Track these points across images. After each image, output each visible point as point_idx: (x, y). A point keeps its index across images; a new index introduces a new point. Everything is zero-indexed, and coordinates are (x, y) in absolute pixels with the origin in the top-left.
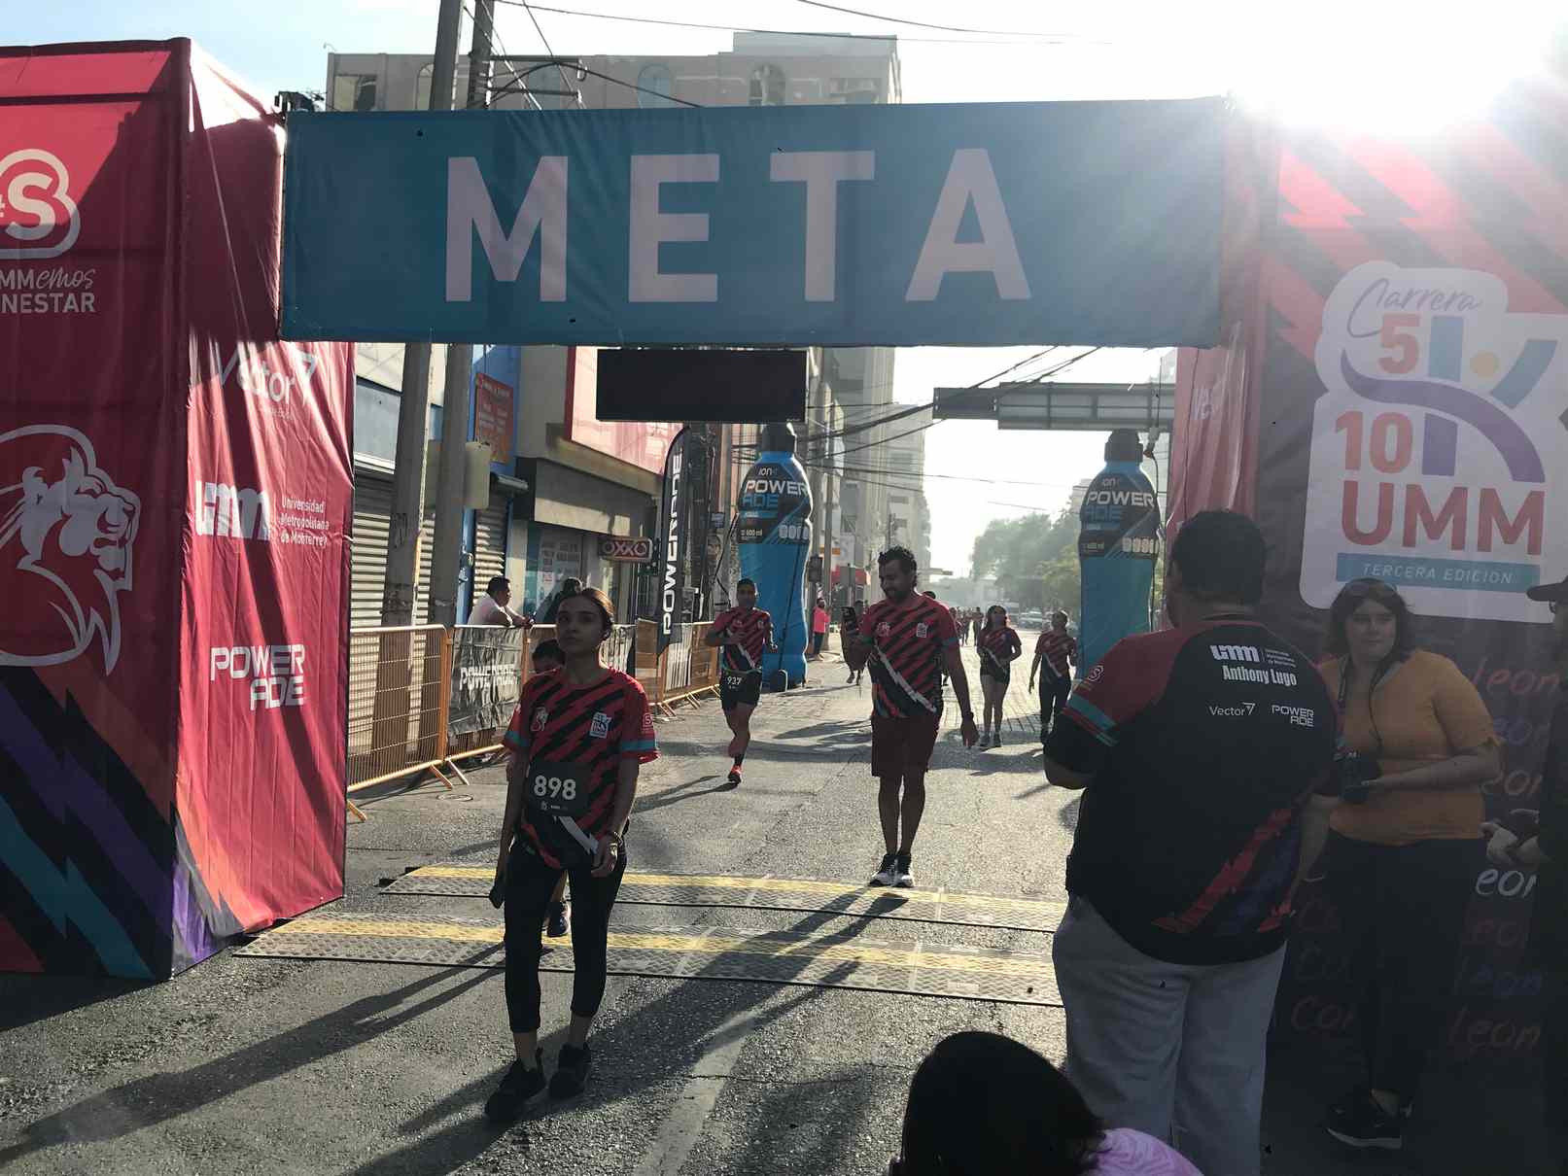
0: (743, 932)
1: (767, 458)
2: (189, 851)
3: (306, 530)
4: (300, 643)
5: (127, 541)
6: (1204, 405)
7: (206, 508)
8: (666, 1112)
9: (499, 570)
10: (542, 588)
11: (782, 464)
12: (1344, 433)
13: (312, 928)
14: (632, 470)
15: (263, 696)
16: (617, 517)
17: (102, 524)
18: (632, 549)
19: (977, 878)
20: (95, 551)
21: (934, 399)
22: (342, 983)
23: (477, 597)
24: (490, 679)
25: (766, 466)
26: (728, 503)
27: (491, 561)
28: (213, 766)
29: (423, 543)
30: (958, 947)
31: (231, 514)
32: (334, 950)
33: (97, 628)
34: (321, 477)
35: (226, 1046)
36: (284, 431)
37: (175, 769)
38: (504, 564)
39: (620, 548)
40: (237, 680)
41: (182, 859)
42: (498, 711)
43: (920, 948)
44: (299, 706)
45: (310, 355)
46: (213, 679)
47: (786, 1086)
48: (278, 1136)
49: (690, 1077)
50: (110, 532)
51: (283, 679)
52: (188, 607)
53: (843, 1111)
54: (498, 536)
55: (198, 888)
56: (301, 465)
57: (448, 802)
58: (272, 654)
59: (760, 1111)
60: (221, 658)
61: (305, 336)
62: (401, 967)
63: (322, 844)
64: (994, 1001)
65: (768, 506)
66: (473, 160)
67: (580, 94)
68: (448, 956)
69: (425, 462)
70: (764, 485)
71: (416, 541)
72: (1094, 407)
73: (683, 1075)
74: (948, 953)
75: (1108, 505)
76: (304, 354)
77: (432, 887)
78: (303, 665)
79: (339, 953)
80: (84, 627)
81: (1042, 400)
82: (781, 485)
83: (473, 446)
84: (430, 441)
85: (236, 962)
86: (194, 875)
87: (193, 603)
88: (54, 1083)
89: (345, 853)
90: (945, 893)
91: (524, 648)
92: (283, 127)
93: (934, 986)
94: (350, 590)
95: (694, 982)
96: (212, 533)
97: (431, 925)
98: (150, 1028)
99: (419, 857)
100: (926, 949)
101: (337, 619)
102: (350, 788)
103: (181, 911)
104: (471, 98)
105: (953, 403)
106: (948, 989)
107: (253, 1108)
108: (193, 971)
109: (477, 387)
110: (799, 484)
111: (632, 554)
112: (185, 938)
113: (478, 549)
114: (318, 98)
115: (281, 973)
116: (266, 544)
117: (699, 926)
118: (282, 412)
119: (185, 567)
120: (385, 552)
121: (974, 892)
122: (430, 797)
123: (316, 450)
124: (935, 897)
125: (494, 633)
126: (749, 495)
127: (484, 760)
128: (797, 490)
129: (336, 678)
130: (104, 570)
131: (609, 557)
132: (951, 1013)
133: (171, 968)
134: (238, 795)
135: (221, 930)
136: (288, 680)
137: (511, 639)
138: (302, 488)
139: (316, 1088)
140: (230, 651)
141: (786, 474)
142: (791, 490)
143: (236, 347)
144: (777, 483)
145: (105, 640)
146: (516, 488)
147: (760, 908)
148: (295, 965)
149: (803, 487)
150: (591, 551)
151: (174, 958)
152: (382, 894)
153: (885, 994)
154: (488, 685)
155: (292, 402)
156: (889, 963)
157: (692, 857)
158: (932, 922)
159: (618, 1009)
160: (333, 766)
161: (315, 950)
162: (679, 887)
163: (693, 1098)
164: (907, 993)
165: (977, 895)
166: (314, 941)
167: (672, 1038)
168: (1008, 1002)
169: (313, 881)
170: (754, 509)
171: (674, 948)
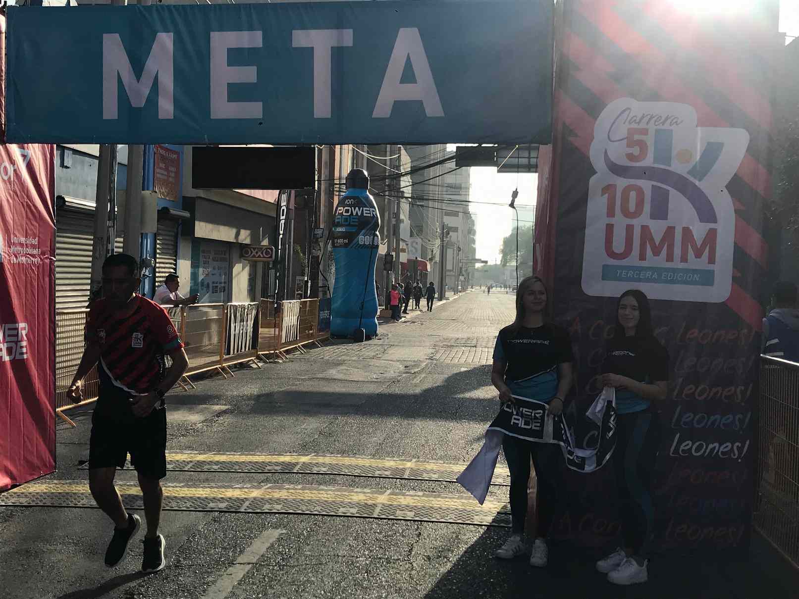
0: (288, 487)
3: (26, 255)
4: (24, 322)
8: (214, 582)
9: (172, 268)
10: (203, 279)
11: (360, 196)
12: (607, 195)
13: (34, 489)
18: (263, 255)
19: (440, 453)
21: (456, 153)
27: (167, 263)
30: (412, 492)
32: (44, 501)
36: (11, 197)
38: (175, 265)
39: (254, 252)
43: (388, 493)
44: (24, 359)
45: (26, 151)
49: (233, 564)
51: (13, 345)
53: (312, 579)
54: (171, 247)
56: (23, 217)
58: (6, 328)
59: (267, 580)
62: (82, 509)
63: (41, 440)
65: (351, 223)
70: (349, 210)
73: (229, 563)
74: (404, 495)
76: (22, 150)
78: (26, 335)
79: (47, 502)
81: (526, 154)
82: (359, 210)
83: (148, 191)
89: (55, 444)
90: (418, 462)
92: (4, 16)
93: (388, 513)
94: (55, 291)
95: (251, 515)
100: (391, 494)
101: (48, 308)
102: (58, 410)
105: (467, 156)
106: (396, 515)
109: (155, 153)
111: (262, 256)
113: (158, 256)
115: (11, 514)
117: (261, 484)
118: (9, 186)
120: (90, 259)
121: (434, 461)
123: (30, 207)
124: (409, 465)
128: (370, 213)
129: (48, 342)
131: (246, 258)
132: (394, 528)
136: (17, 344)
138: (23, 229)
139: (21, 573)
142: (366, 213)
144: (357, 208)
146: (184, 217)
147: (302, 473)
148: (20, 510)
149: (374, 211)
150: (235, 255)
152: (78, 469)
153: (359, 519)
155: (16, 180)
156: (366, 501)
157: (271, 444)
158: (402, 479)
159: (202, 530)
160: (46, 395)
161: (33, 501)
162: (256, 462)
163: (231, 574)
164: (371, 518)
165: (434, 463)
166: (34, 496)
167: (229, 544)
168: (429, 522)
169: (36, 461)
170: (342, 226)
171: (244, 496)
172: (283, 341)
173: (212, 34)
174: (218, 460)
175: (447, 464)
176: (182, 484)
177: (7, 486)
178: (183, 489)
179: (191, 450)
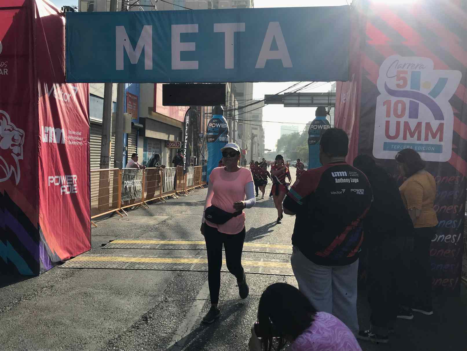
1: (215, 116)
2: (44, 237)
3: (76, 141)
4: (75, 174)
5: (21, 145)
6: (344, 98)
7: (45, 134)
8: (188, 310)
9: (135, 151)
10: (148, 157)
11: (220, 118)
12: (386, 106)
13: (82, 259)
14: (175, 121)
15: (64, 190)
16: (170, 135)
17: (13, 139)
18: (175, 145)
19: (279, 239)
20: (11, 148)
21: (265, 98)
22: (91, 275)
23: (129, 160)
24: (133, 184)
25: (215, 119)
26: (204, 130)
27: (133, 149)
28: (50, 212)
29: (112, 144)
30: (274, 260)
31: (53, 135)
33: (13, 170)
34: (80, 124)
35: (57, 294)
36: (68, 111)
37: (39, 213)
38: (136, 150)
39: (171, 145)
40: (56, 186)
41: (42, 240)
42: (136, 194)
43: (262, 260)
44: (75, 193)
45: (75, 87)
46: (49, 185)
47: (223, 302)
48: (73, 320)
50: (16, 142)
51: (71, 186)
52: (41, 164)
54: (134, 141)
55: (47, 248)
56: (74, 121)
57: (122, 221)
58: (67, 178)
60: (52, 179)
61: (74, 81)
62: (109, 269)
63: (84, 234)
64: (284, 275)
65: (216, 131)
66: (123, 26)
67: (156, 7)
68: (123, 266)
69: (111, 119)
70: (214, 125)
71: (110, 143)
72: (312, 100)
73: (193, 299)
74: (270, 262)
75: (317, 129)
76: (73, 87)
77: (117, 246)
78: (76, 181)
79: (90, 266)
80: (9, 171)
81: (297, 98)
82: (219, 124)
83: (126, 114)
84: (113, 113)
85: (59, 270)
86: (46, 245)
87: (42, 163)
88: (5, 307)
89: (91, 237)
90: (270, 244)
91: (143, 175)
92: (64, 17)
93: (266, 271)
94: (90, 158)
95: (196, 272)
96: (47, 142)
97: (117, 257)
98: (33, 290)
99: (114, 237)
101: (86, 167)
102: (92, 218)
103: (42, 255)
104: (122, 8)
105: (270, 99)
106: (271, 272)
107: (66, 312)
108: (46, 273)
109: (127, 96)
110: (225, 124)
112: (43, 262)
113: (129, 145)
114: (76, 8)
115: (73, 272)
116: (64, 145)
117: (197, 256)
118: (67, 105)
119: (39, 152)
120: (100, 147)
122: (116, 220)
123: (78, 116)
124: (267, 246)
125: (134, 170)
126: (210, 128)
127: (132, 208)
128: (224, 126)
129: (87, 185)
130: (15, 154)
131: (168, 147)
132: (272, 279)
133: (39, 272)
134: (58, 221)
135: (54, 260)
136: (72, 186)
137: (139, 172)
138: (74, 128)
140: (54, 177)
141: (221, 121)
142: (222, 126)
143: (53, 85)
145: (15, 174)
146: (140, 127)
148: (77, 270)
150: (163, 145)
151: (41, 269)
152: (102, 248)
153: (252, 274)
154: (133, 186)
155: (70, 102)
156: (253, 265)
157: (195, 236)
158: (266, 253)
159: (174, 281)
160: (87, 211)
161: (83, 266)
162: (191, 244)
163: (196, 306)
164: (258, 274)
165: (279, 245)
166: (82, 263)
167: (190, 289)
168: (288, 276)
169: (82, 245)
170: (211, 132)
171: (190, 262)
172: (187, 186)
173: (172, 25)
174: (171, 243)
175: (285, 245)
176: (156, 256)
177: (68, 257)
178: (158, 259)
179: (156, 238)
